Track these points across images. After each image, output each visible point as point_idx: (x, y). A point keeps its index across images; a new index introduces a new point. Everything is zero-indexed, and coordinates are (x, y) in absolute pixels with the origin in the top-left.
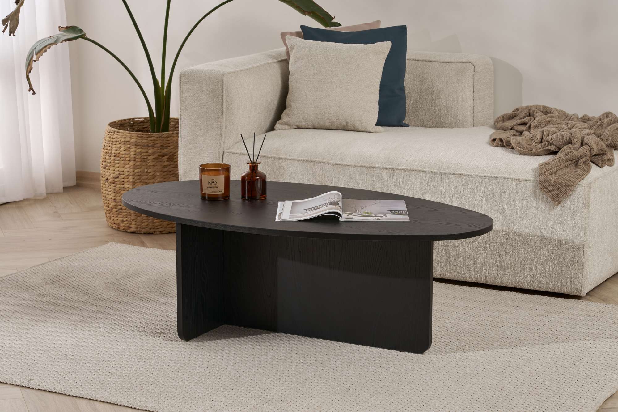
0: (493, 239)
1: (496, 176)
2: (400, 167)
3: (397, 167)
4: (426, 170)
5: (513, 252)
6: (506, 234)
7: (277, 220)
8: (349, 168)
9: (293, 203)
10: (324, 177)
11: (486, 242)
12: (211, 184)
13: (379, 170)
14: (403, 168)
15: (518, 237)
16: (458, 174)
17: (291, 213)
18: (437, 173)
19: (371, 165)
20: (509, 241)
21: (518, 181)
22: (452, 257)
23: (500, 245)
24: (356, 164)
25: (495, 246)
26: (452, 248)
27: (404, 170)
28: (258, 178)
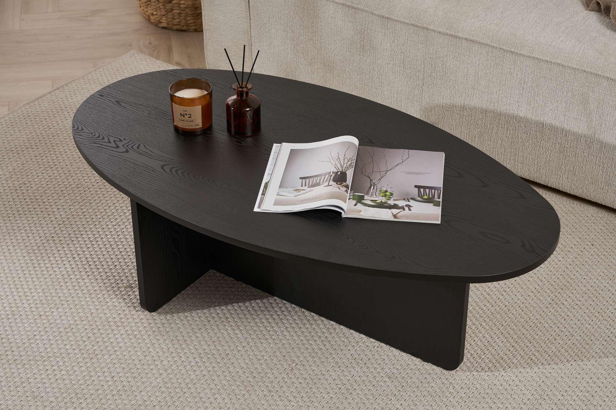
0: (572, 143)
1: (584, 69)
2: (460, 35)
3: (457, 34)
4: (493, 44)
5: (596, 164)
6: (590, 141)
7: (256, 209)
8: (398, 24)
9: (292, 151)
10: (367, 29)
11: (563, 145)
12: (184, 116)
13: (434, 33)
14: (464, 36)
15: (605, 148)
16: (533, 58)
17: (281, 186)
18: (508, 51)
19: (425, 25)
20: (593, 150)
21: (612, 81)
22: (519, 152)
23: (580, 152)
24: (406, 21)
25: (573, 152)
26: (519, 142)
27: (466, 39)
28: (248, 109)
